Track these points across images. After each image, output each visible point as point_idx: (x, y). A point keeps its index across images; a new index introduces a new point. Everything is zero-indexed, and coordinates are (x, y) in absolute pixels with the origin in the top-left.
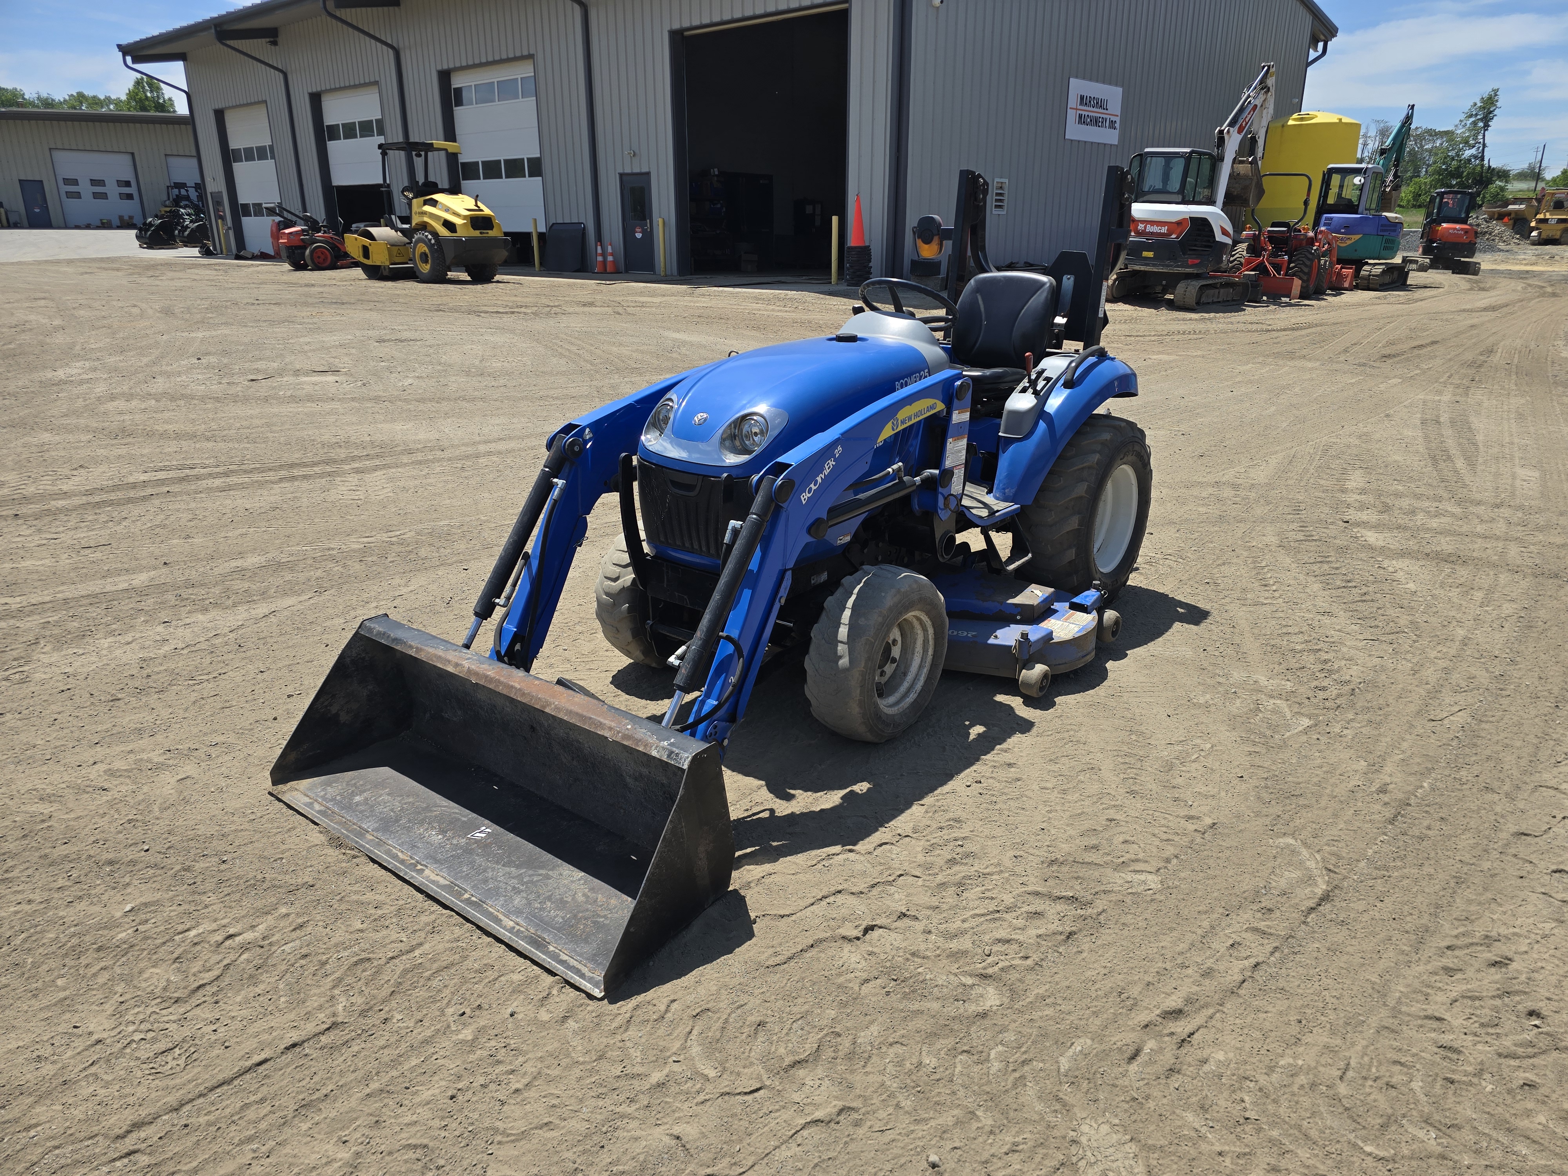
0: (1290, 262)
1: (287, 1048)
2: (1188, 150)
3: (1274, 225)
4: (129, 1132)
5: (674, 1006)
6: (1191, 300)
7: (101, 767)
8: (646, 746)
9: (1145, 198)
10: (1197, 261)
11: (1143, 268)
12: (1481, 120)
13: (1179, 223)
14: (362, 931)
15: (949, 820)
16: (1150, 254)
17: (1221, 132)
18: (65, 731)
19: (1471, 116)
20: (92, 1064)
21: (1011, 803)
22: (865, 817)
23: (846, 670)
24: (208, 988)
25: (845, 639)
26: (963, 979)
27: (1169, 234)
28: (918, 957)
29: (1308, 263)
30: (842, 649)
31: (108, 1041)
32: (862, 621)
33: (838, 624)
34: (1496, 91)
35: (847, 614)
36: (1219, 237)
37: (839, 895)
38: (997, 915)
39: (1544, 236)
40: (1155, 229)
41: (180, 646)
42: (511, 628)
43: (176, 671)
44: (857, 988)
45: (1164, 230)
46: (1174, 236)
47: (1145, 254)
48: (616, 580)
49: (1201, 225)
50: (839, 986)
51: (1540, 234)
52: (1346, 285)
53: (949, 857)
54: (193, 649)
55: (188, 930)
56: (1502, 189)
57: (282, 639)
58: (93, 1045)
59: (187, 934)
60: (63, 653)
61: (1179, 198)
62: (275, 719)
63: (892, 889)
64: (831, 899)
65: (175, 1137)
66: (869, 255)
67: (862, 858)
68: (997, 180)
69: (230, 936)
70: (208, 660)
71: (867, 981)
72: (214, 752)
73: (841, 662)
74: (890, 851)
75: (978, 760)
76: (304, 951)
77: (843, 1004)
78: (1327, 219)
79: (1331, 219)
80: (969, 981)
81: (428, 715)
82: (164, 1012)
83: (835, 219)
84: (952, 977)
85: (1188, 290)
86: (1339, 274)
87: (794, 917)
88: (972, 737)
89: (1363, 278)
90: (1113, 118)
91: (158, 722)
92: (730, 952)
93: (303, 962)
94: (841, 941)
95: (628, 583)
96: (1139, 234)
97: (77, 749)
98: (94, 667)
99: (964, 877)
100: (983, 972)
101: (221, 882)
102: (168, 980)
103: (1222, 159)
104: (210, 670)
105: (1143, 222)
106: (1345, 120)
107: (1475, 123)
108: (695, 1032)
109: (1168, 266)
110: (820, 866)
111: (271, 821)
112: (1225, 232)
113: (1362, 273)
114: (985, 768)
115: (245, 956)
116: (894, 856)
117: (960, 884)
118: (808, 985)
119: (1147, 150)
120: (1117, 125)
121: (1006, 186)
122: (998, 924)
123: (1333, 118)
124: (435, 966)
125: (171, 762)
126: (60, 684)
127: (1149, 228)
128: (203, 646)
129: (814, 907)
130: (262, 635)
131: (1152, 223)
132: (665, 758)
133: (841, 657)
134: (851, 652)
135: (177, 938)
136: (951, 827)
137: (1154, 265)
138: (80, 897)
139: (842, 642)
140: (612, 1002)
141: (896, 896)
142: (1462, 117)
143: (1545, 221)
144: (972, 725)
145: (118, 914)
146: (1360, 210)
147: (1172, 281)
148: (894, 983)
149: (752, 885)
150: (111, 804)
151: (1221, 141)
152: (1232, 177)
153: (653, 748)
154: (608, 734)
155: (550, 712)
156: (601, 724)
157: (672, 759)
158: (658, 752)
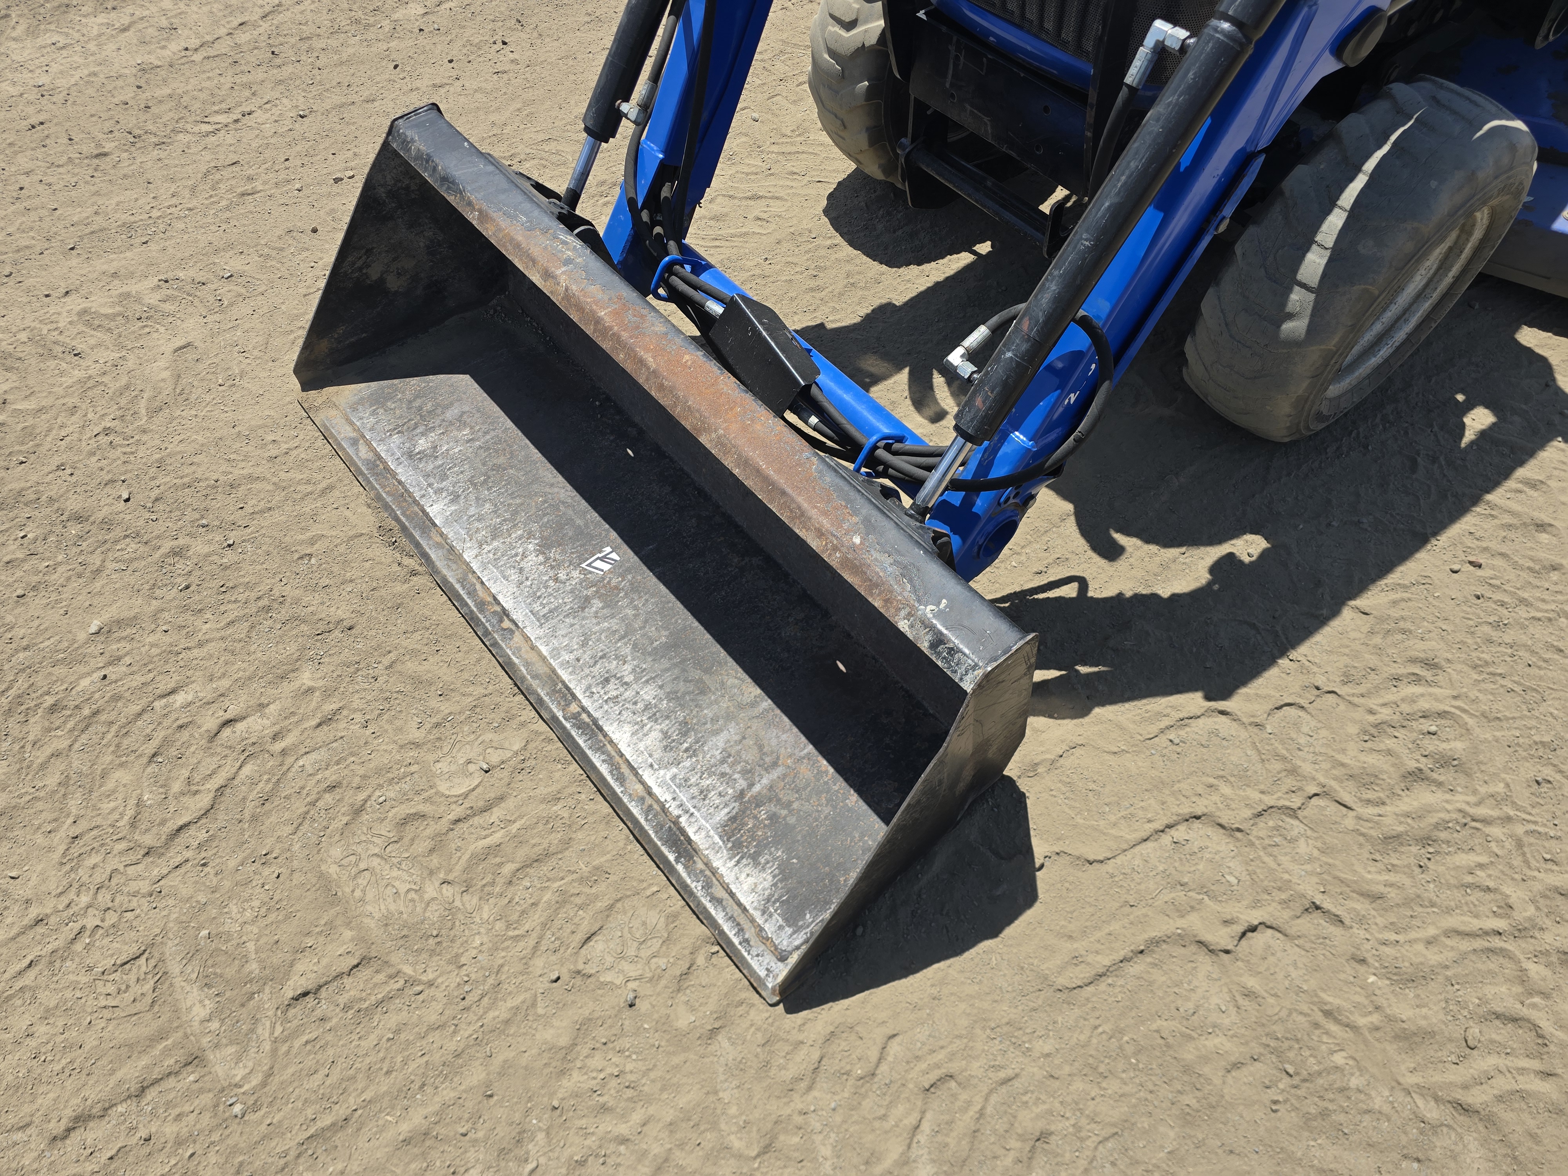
1: (296, 999)
4: (69, 1130)
5: (894, 1048)
7: (75, 303)
8: (887, 601)
14: (416, 745)
15: (1413, 661)
18: (34, 215)
20: (30, 965)
21: (1537, 630)
22: (1253, 626)
23: (1294, 344)
24: (192, 830)
25: (1314, 281)
26: (1420, 1102)
28: (1337, 1021)
30: (1298, 298)
31: (53, 920)
32: (1366, 248)
33: (1307, 242)
35: (1335, 221)
37: (1196, 824)
38: (1497, 942)
41: (194, 43)
42: (655, 154)
43: (185, 100)
44: (1217, 1081)
48: (850, 25)
50: (1187, 1069)
53: (1412, 765)
54: (212, 52)
55: (173, 692)
57: (333, 42)
58: (32, 927)
59: (171, 698)
60: (40, 41)
62: (315, 231)
63: (1295, 827)
64: (1180, 833)
65: (131, 1159)
67: (1244, 734)
69: (228, 722)
70: (227, 81)
71: (1237, 1065)
72: (227, 291)
73: (1288, 326)
74: (1297, 725)
75: (1476, 500)
76: (331, 775)
77: (1187, 1118)
80: (1432, 1112)
82: (131, 870)
84: (1400, 1096)
87: (1110, 867)
88: (1469, 436)
91: (155, 213)
92: (994, 933)
93: (328, 798)
94: (1194, 948)
95: (872, 39)
97: (46, 259)
98: (78, 74)
99: (1436, 826)
100: (1459, 1095)
101: (224, 589)
102: (139, 803)
104: (230, 102)
108: (926, 1126)
110: (1162, 740)
111: (301, 464)
114: (1489, 524)
115: (247, 770)
116: (1303, 740)
117: (1426, 841)
118: (1129, 1049)
122: (1493, 964)
124: (522, 854)
125: (168, 307)
126: (31, 110)
128: (222, 47)
129: (1150, 844)
130: (307, 30)
133: (1290, 316)
134: (1318, 311)
135: (157, 704)
136: (1417, 679)
138: (34, 588)
139: (1303, 286)
140: (790, 1010)
141: (1303, 847)
144: (1468, 407)
145: (82, 636)
148: (1287, 1080)
149: (1041, 770)
150: (86, 386)
153: (903, 613)
154: (814, 543)
155: (708, 446)
156: (803, 514)
157: (939, 654)
158: (911, 626)
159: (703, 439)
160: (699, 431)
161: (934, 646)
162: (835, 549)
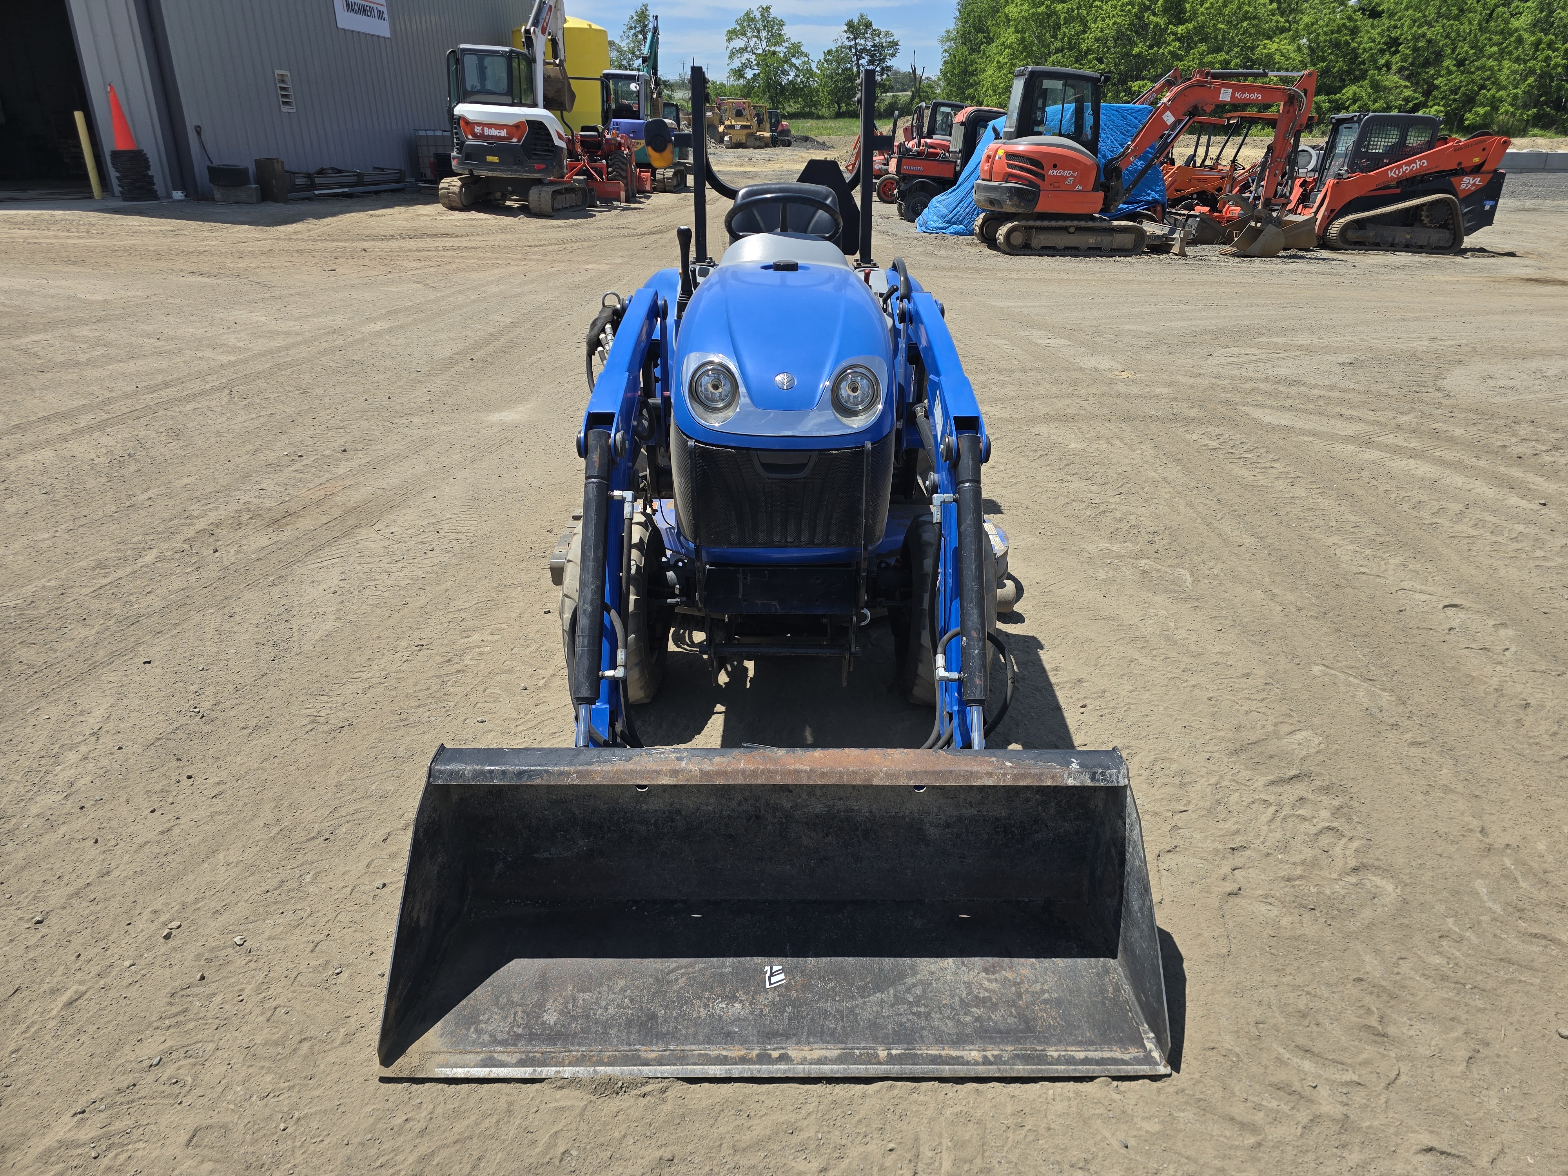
0: (608, 166)
2: (507, 49)
3: (584, 129)
6: (547, 206)
8: (1053, 778)
9: (473, 98)
10: (543, 166)
11: (490, 174)
12: (640, 32)
13: (517, 126)
16: (495, 159)
17: (527, 32)
19: (631, 28)
27: (510, 138)
29: (624, 167)
34: (645, 6)
36: (558, 142)
39: (734, 140)
40: (494, 132)
45: (503, 133)
46: (515, 140)
47: (490, 159)
49: (537, 128)
51: (730, 138)
52: (648, 188)
56: (670, 97)
61: (509, 100)
66: (146, 160)
68: (277, 72)
75: (1052, 686)
78: (615, 124)
79: (618, 124)
81: (499, 867)
83: (79, 116)
85: (539, 196)
86: (639, 177)
89: (659, 181)
90: (381, 8)
96: (476, 136)
103: (535, 61)
105: (479, 124)
106: (594, 26)
107: (635, 35)
109: (516, 171)
112: (560, 137)
113: (657, 176)
117: (1219, 802)
119: (462, 46)
120: (386, 16)
121: (288, 79)
123: (584, 24)
127: (487, 132)
131: (490, 126)
132: (1088, 782)
137: (501, 171)
142: (625, 29)
143: (732, 127)
146: (641, 115)
147: (522, 188)
148: (1316, 912)
151: (529, 42)
152: (547, 79)
153: (1066, 776)
154: (990, 782)
155: (881, 783)
156: (972, 773)
157: (1098, 780)
158: (1075, 779)
159: (876, 782)
160: (869, 779)
161: (1093, 778)
162: (1005, 775)
